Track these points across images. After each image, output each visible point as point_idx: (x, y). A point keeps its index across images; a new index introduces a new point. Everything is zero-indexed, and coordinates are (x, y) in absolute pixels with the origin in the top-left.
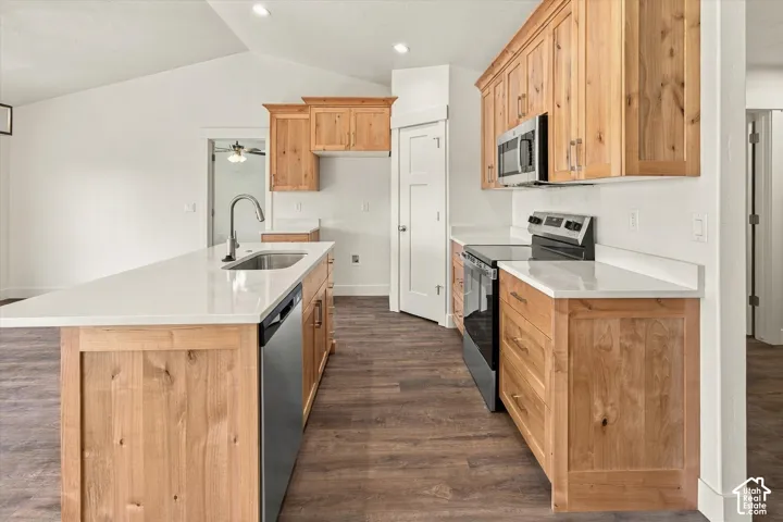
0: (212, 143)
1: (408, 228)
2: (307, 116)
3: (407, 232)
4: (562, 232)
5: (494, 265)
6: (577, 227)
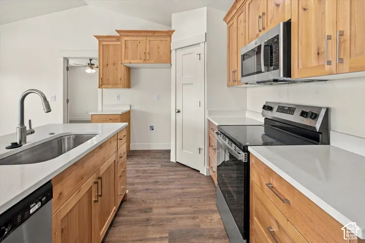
0: (66, 60)
1: (181, 110)
2: (119, 43)
3: (181, 113)
4: (296, 118)
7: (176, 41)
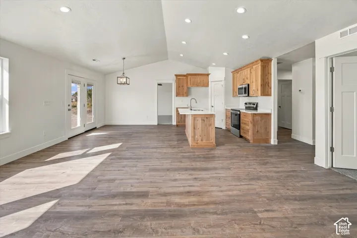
1: (214, 106)
2: (187, 78)
4: (252, 106)
5: (239, 111)
6: (254, 104)
7: (211, 78)
